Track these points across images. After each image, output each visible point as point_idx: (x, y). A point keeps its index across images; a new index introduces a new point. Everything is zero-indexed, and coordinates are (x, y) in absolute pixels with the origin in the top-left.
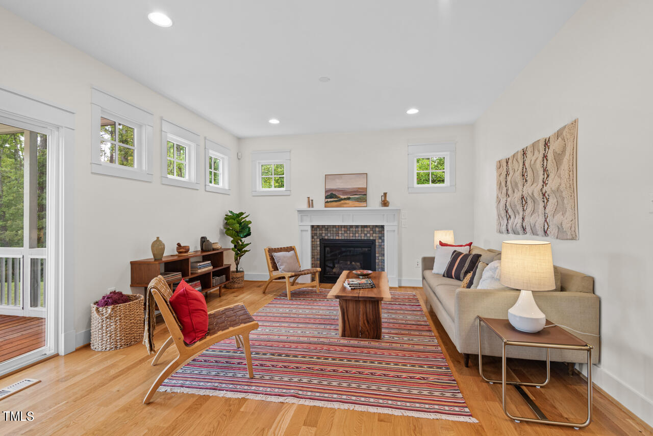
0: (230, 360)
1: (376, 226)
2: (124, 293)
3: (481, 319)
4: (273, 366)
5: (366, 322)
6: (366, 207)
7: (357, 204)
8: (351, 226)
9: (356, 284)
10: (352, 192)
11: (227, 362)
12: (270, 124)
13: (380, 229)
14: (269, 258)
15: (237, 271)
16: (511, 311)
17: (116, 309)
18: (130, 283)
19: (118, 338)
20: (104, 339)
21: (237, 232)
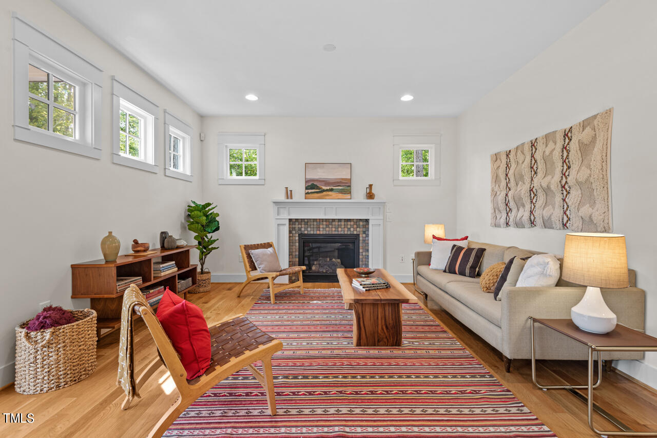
0: (233, 391)
1: (360, 220)
2: (65, 308)
3: (535, 320)
4: (294, 394)
5: (384, 327)
6: (351, 199)
7: (340, 195)
8: (334, 220)
9: (369, 284)
10: (335, 183)
11: (231, 394)
12: (247, 100)
13: (365, 223)
14: (245, 256)
15: (202, 272)
16: (574, 309)
17: (57, 333)
18: (70, 294)
19: (61, 373)
20: (38, 377)
21: (203, 226)
